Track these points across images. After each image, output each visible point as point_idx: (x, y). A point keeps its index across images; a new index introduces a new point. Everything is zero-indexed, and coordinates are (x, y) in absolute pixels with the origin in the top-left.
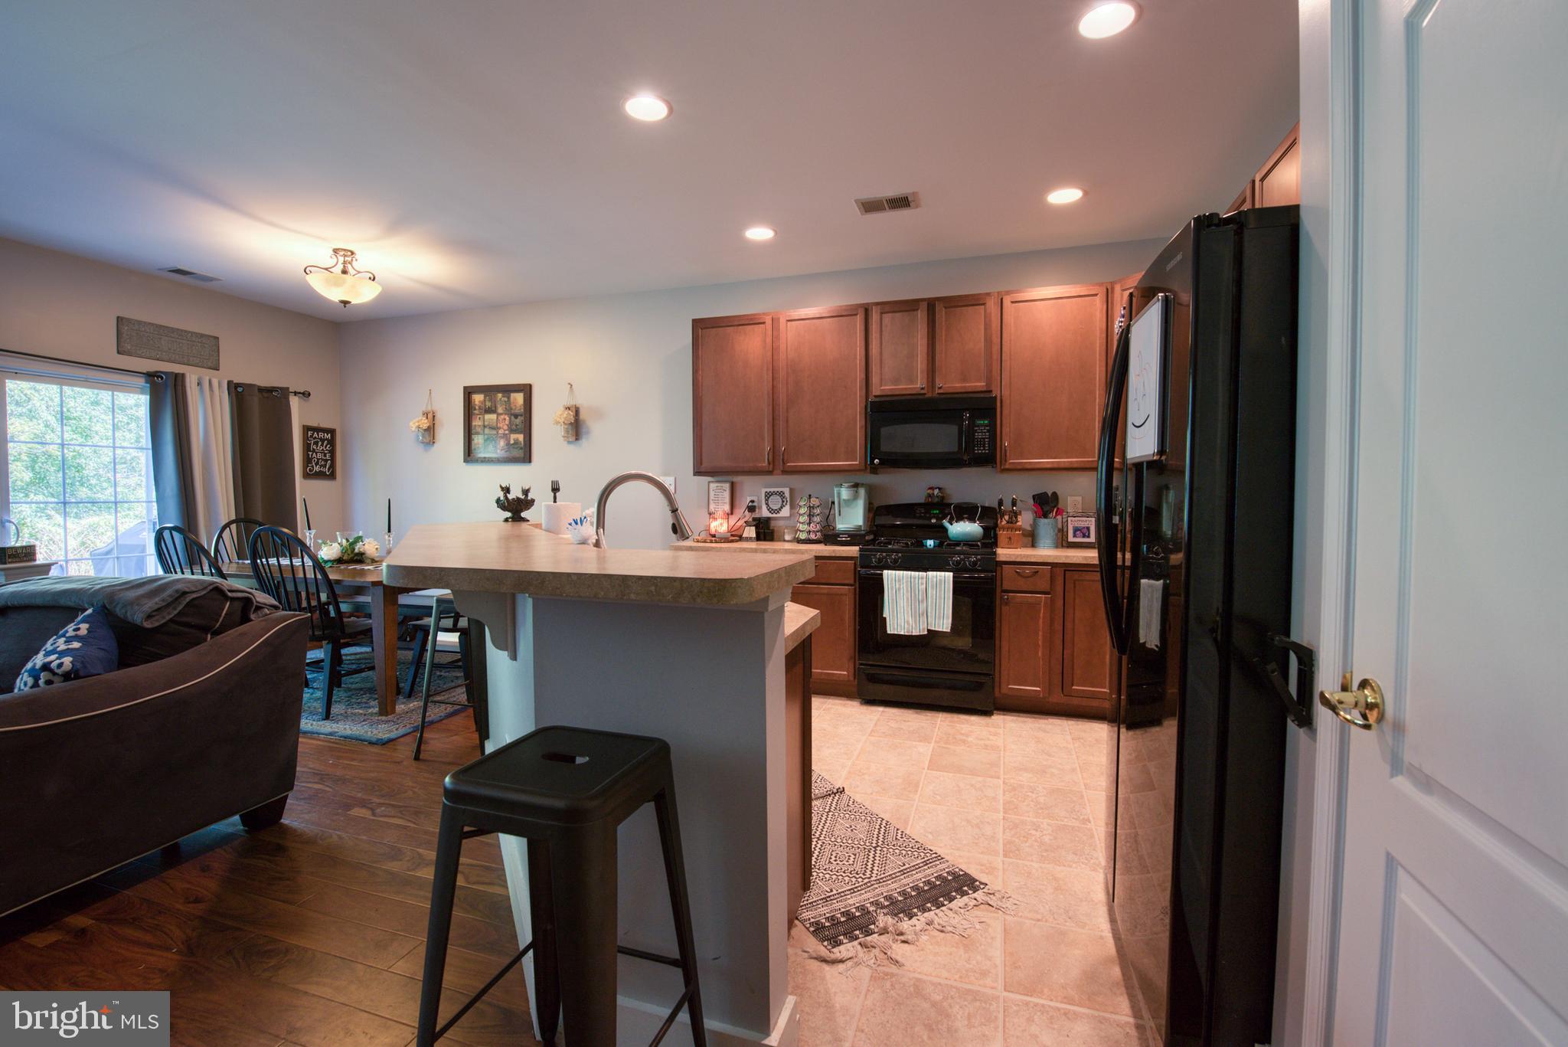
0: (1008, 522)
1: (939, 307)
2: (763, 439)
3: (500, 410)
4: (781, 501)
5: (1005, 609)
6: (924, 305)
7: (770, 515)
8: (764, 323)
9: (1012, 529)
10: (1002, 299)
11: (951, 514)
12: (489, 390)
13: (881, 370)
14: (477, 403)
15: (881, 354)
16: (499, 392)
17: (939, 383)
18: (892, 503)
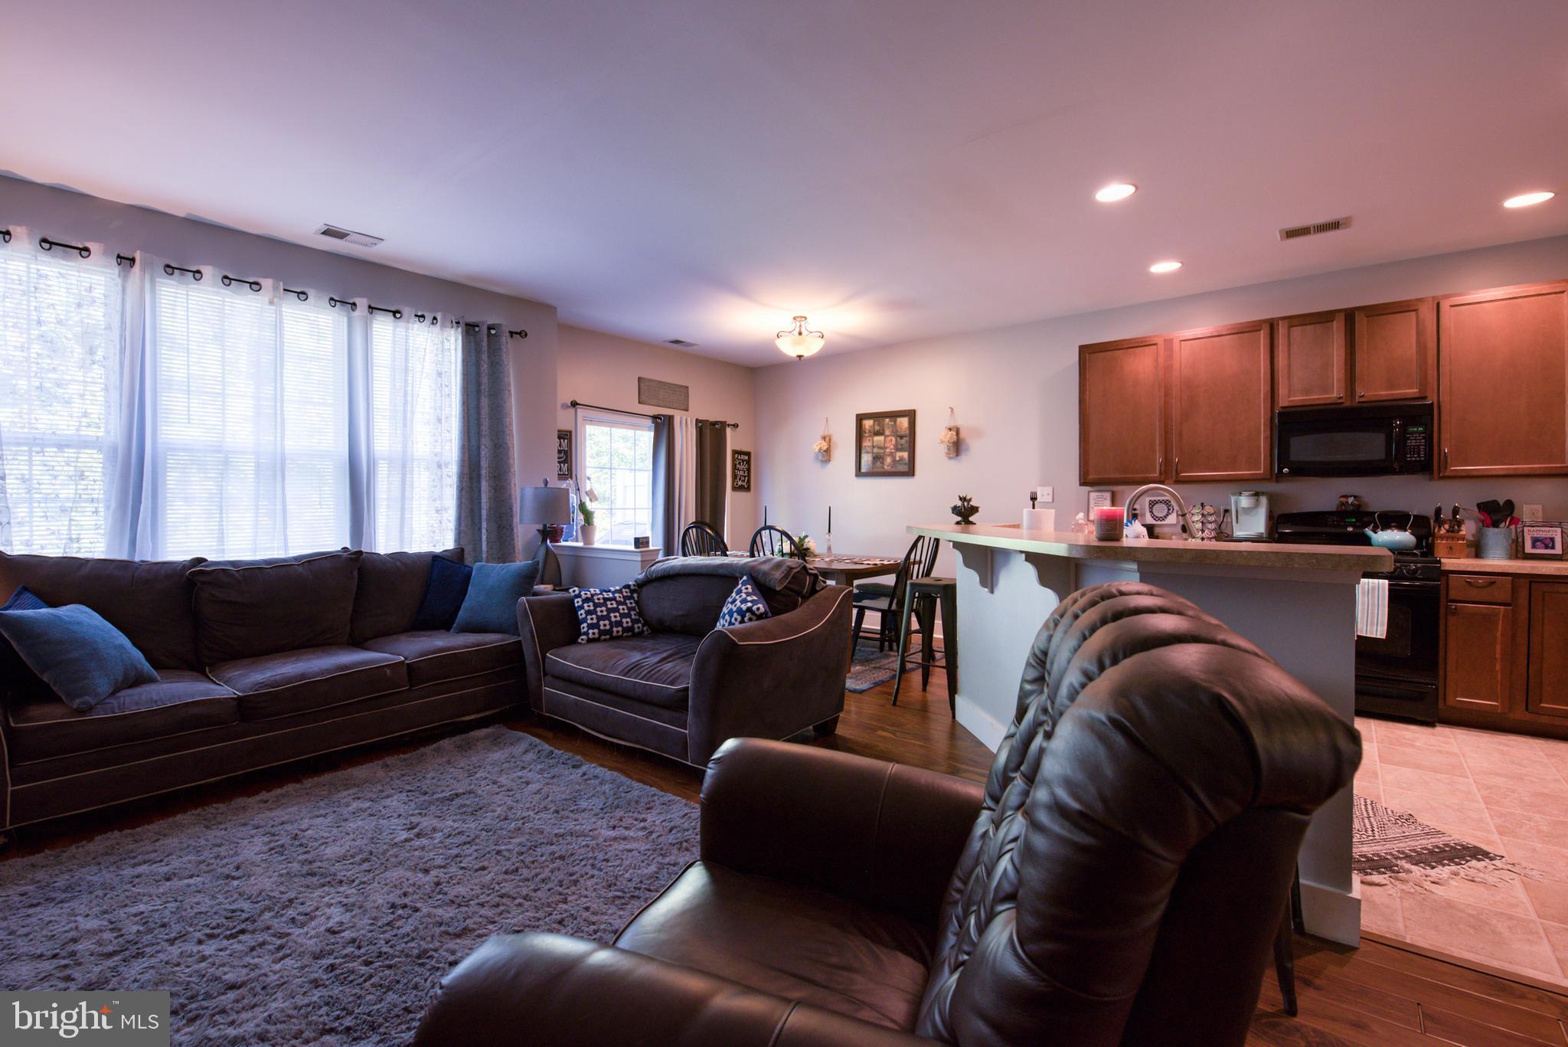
0: (1448, 531)
1: (1359, 317)
2: (1154, 451)
3: (887, 433)
4: (1166, 508)
5: (1452, 619)
6: (1341, 317)
7: (1154, 522)
8: (1155, 344)
9: (1453, 538)
10: (1438, 304)
11: (1375, 523)
12: (877, 416)
13: (1289, 381)
14: (867, 427)
15: (1289, 366)
16: (887, 417)
17: (1360, 391)
18: (1295, 511)
